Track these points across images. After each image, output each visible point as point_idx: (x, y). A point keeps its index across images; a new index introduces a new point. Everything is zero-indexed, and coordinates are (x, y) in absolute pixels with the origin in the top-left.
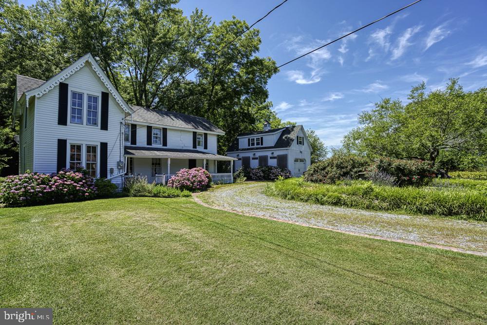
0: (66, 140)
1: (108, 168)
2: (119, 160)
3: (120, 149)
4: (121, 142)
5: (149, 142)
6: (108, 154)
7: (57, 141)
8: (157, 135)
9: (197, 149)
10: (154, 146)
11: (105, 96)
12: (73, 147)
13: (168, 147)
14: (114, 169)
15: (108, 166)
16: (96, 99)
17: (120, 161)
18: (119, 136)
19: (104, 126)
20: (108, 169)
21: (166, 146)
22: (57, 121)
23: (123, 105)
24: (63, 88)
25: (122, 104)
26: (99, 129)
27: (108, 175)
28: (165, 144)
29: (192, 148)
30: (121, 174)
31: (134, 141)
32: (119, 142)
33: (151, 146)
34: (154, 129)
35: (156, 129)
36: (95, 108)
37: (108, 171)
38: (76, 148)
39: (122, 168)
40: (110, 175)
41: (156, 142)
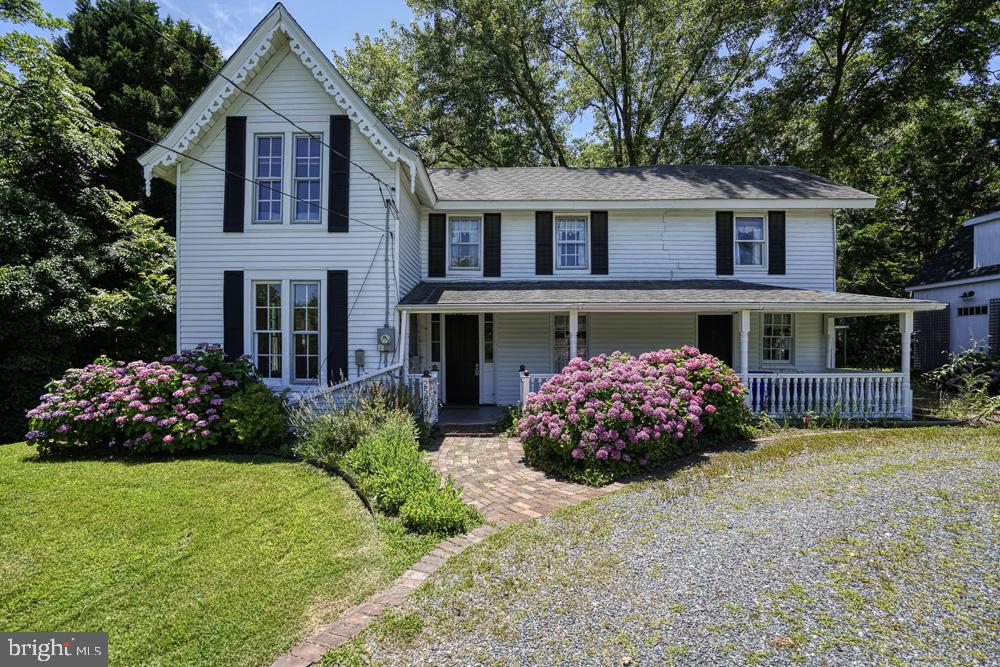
0: (242, 272)
1: (350, 348)
2: (382, 324)
3: (387, 287)
4: (390, 264)
5: (544, 264)
6: (350, 306)
7: (222, 276)
8: (572, 237)
9: (736, 276)
10: (559, 274)
11: (341, 126)
12: (261, 289)
13: (613, 274)
14: (367, 354)
15: (350, 342)
16: (316, 140)
17: (386, 326)
18: (383, 246)
19: (339, 222)
20: (350, 354)
21: (605, 271)
22: (222, 224)
23: (382, 140)
24: (236, 128)
25: (378, 136)
26: (323, 231)
27: (350, 370)
28: (600, 264)
29: (711, 274)
30: (390, 368)
31: (493, 265)
32: (383, 264)
33: (551, 273)
34: (560, 219)
35: (571, 219)
36: (316, 170)
37: (351, 360)
38: (268, 294)
39: (389, 349)
40: (356, 371)
41: (572, 262)
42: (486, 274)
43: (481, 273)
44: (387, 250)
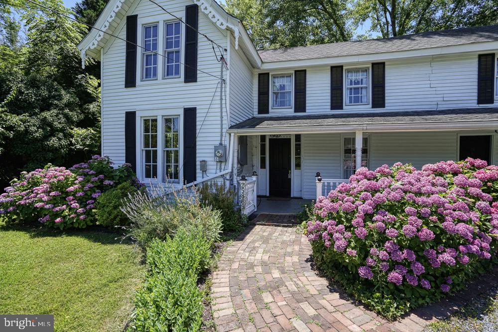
0: (135, 112)
1: (198, 159)
2: (217, 143)
3: (222, 117)
4: (224, 102)
5: (336, 102)
6: (198, 131)
7: (124, 115)
8: (357, 83)
9: (496, 104)
10: (348, 109)
12: (146, 122)
13: (388, 108)
14: (208, 163)
15: (198, 155)
16: (177, 24)
17: (221, 144)
18: (219, 90)
19: (191, 76)
20: (198, 163)
21: (383, 106)
22: (124, 83)
23: (216, 15)
27: (198, 175)
28: (379, 99)
30: (223, 173)
31: (300, 105)
32: (219, 102)
33: (342, 109)
34: (349, 71)
35: (357, 71)
36: (177, 44)
37: (198, 167)
38: (150, 125)
39: (222, 159)
40: (201, 175)
41: (357, 100)
42: (296, 111)
43: (293, 110)
44: (221, 92)
